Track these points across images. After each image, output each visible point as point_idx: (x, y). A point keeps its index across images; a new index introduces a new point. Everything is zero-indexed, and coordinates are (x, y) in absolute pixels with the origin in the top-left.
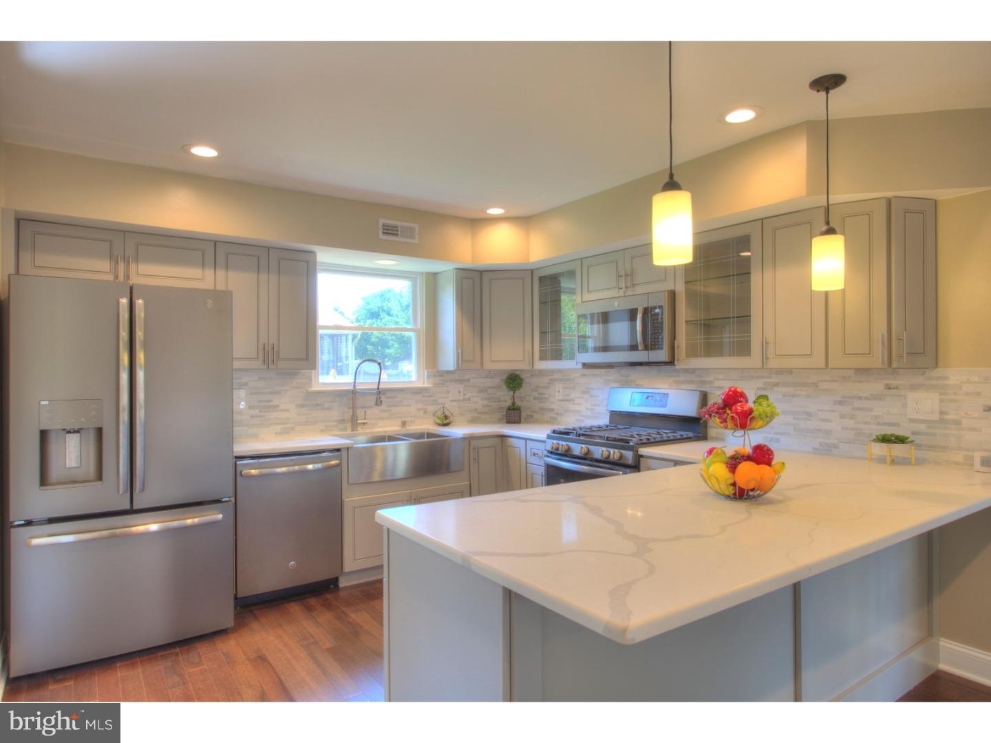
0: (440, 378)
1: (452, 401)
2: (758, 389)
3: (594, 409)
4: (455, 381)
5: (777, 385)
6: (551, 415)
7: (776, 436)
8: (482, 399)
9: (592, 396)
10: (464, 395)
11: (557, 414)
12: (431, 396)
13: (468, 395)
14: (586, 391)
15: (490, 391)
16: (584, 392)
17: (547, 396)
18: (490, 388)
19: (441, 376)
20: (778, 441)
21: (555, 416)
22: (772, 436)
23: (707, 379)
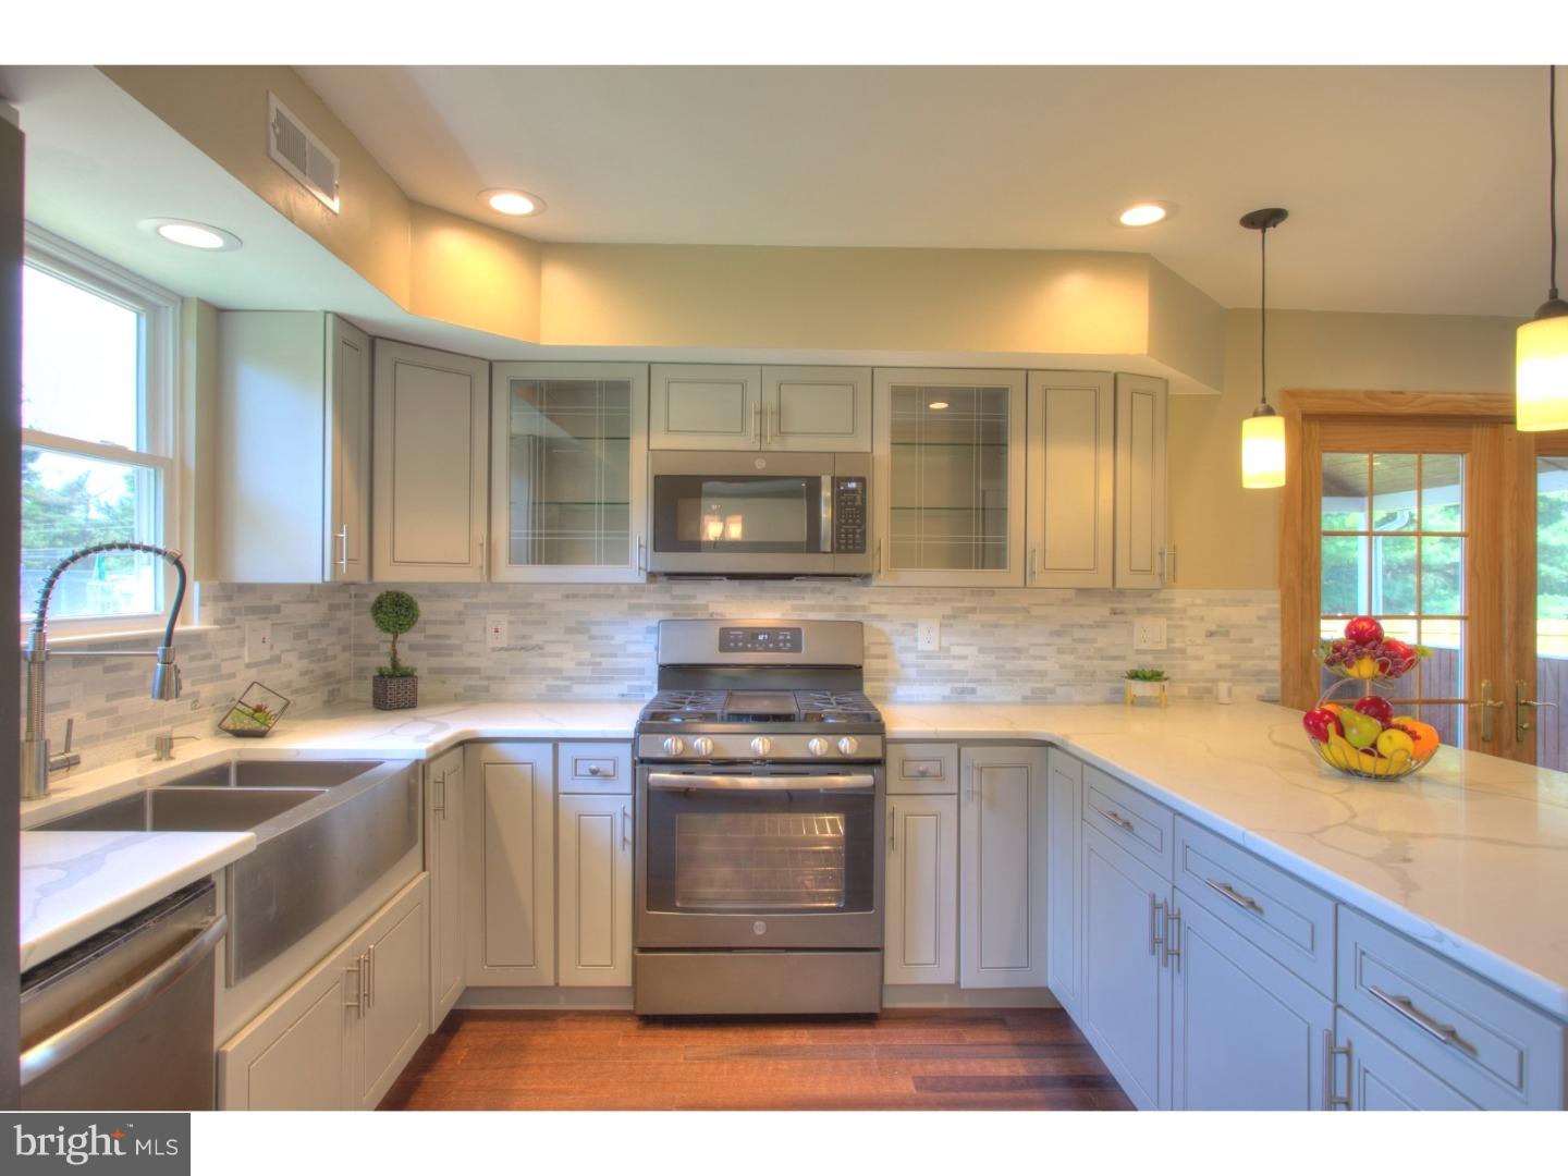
0: (225, 604)
1: (249, 666)
2: (944, 617)
3: (599, 664)
4: (252, 610)
5: (972, 610)
6: (473, 683)
7: (971, 685)
8: (301, 656)
9: (592, 638)
10: (272, 647)
11: (489, 678)
12: (207, 657)
13: (276, 652)
14: (580, 628)
15: (313, 635)
16: (569, 630)
17: (457, 642)
18: (312, 626)
19: (229, 598)
20: (973, 691)
21: (485, 683)
22: (965, 685)
23: (857, 603)
